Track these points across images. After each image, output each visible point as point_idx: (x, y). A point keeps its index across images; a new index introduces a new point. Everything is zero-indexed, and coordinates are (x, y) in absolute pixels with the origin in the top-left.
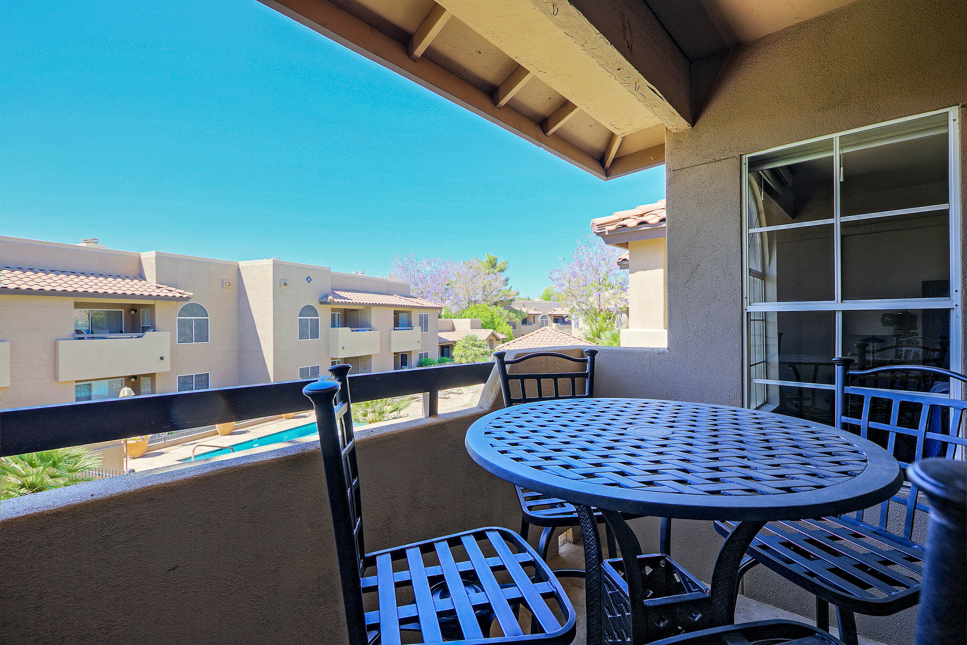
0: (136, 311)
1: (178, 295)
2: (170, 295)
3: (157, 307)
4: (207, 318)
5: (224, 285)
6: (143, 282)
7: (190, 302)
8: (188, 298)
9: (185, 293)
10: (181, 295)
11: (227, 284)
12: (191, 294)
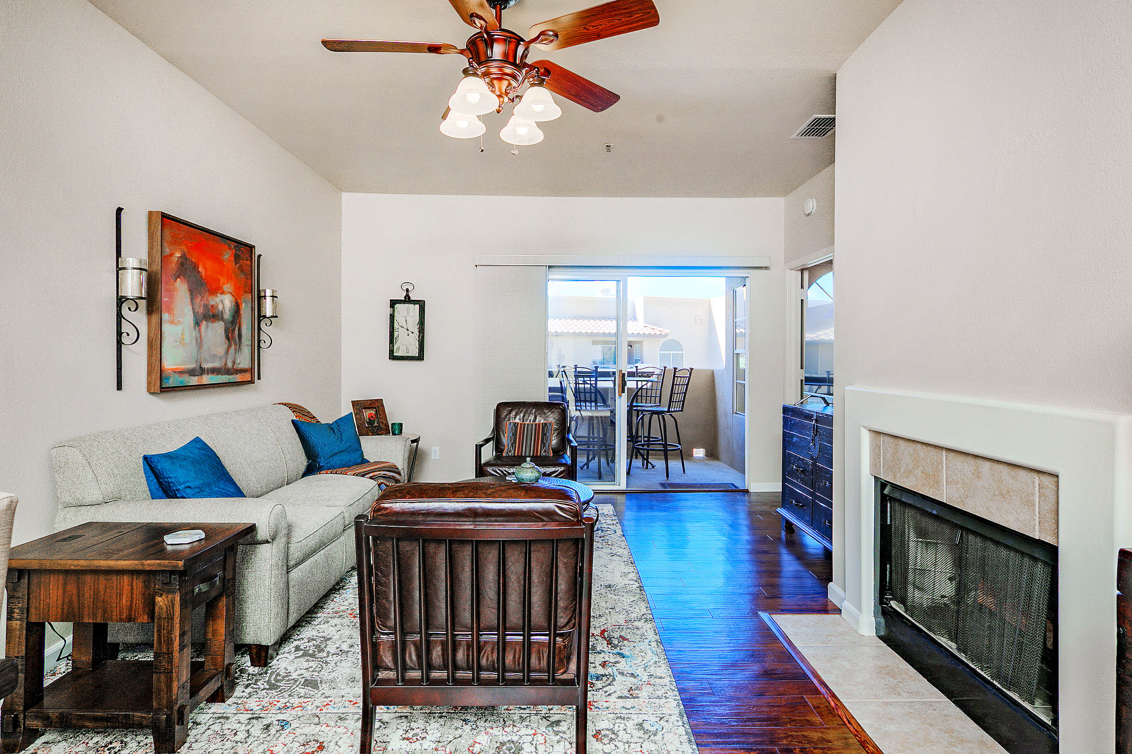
0: (631, 346)
1: (658, 333)
2: (653, 332)
3: (644, 343)
4: (682, 352)
5: (697, 321)
6: (636, 322)
7: (668, 338)
8: (666, 335)
9: (664, 330)
10: (661, 332)
11: (700, 321)
12: (668, 331)
